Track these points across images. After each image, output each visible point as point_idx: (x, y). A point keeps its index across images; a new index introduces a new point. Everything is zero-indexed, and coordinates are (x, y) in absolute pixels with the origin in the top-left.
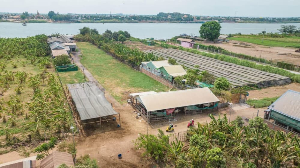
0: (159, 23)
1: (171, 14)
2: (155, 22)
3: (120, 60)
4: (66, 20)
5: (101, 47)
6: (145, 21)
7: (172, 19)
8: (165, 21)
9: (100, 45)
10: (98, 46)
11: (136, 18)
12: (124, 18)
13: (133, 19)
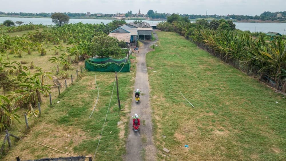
0: (263, 22)
1: (281, 12)
2: (258, 22)
3: (224, 59)
4: (162, 18)
5: (191, 36)
6: (245, 20)
7: (284, 19)
8: (273, 20)
9: (190, 34)
10: (186, 35)
11: (235, 17)
12: (221, 17)
13: (232, 18)
